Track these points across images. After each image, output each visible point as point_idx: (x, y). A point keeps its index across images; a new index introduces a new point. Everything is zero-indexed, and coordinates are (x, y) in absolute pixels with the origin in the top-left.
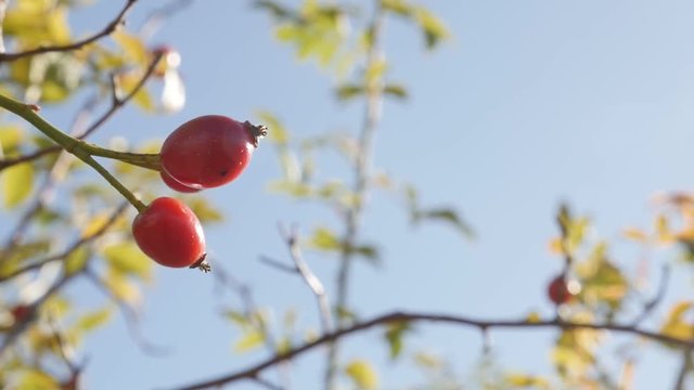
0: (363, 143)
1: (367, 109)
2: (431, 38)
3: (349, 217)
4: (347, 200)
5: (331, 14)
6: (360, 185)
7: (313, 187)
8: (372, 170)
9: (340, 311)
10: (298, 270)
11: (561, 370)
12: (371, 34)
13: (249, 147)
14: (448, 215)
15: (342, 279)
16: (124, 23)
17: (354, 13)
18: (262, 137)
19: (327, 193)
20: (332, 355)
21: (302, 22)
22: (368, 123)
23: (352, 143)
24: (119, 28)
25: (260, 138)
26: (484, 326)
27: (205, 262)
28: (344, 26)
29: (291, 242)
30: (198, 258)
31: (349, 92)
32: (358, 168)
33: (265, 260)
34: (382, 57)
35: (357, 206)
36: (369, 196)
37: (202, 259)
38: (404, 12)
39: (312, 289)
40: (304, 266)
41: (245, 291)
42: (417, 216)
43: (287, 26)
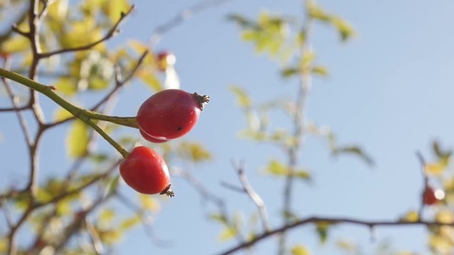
0: (299, 104)
1: (301, 83)
2: (344, 35)
3: (291, 152)
4: (289, 142)
5: (277, 23)
6: (298, 132)
7: (268, 134)
8: (306, 122)
9: (287, 214)
10: (245, 191)
11: (432, 249)
12: (303, 35)
13: (197, 110)
14: (356, 150)
15: (287, 193)
16: (118, 31)
17: (292, 22)
18: (206, 103)
19: (276, 138)
20: (282, 242)
21: (258, 28)
22: (302, 92)
23: (292, 105)
24: (115, 34)
25: (204, 104)
26: (371, 225)
27: (170, 190)
28: (286, 30)
29: (240, 172)
30: (165, 188)
31: (289, 72)
32: (296, 120)
33: (224, 185)
34: (310, 50)
35: (296, 145)
36: (304, 139)
37: (168, 188)
38: (324, 19)
39: (256, 204)
40: (249, 188)
41: (221, 203)
42: (336, 152)
43: (249, 32)
